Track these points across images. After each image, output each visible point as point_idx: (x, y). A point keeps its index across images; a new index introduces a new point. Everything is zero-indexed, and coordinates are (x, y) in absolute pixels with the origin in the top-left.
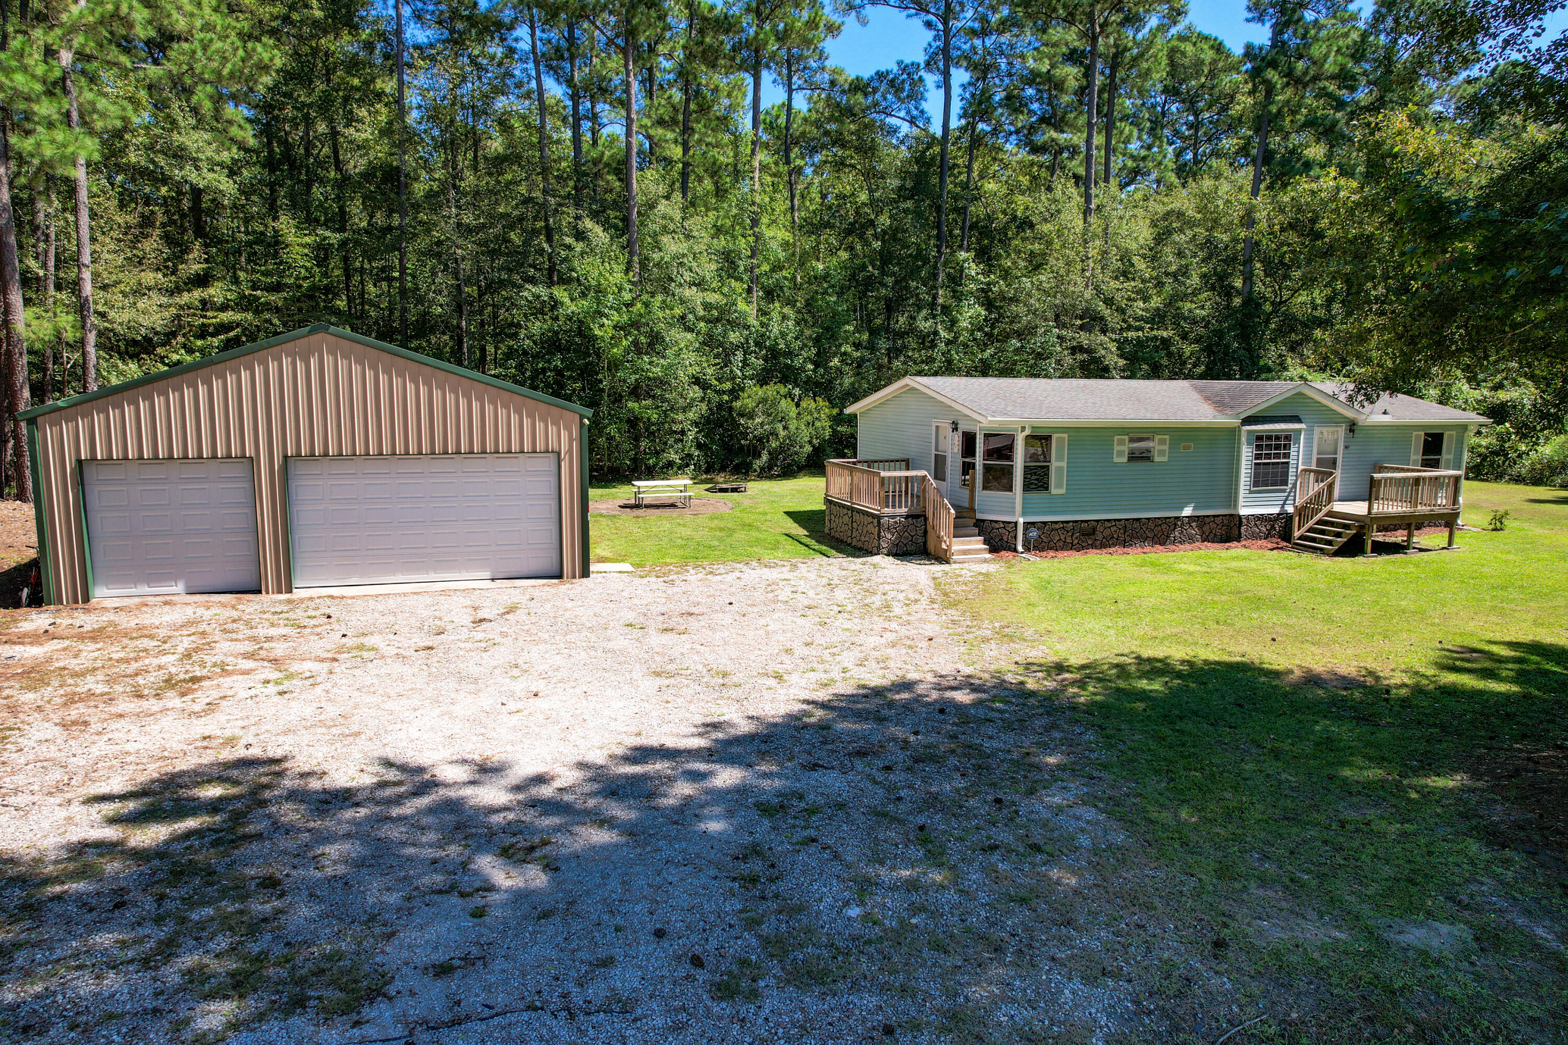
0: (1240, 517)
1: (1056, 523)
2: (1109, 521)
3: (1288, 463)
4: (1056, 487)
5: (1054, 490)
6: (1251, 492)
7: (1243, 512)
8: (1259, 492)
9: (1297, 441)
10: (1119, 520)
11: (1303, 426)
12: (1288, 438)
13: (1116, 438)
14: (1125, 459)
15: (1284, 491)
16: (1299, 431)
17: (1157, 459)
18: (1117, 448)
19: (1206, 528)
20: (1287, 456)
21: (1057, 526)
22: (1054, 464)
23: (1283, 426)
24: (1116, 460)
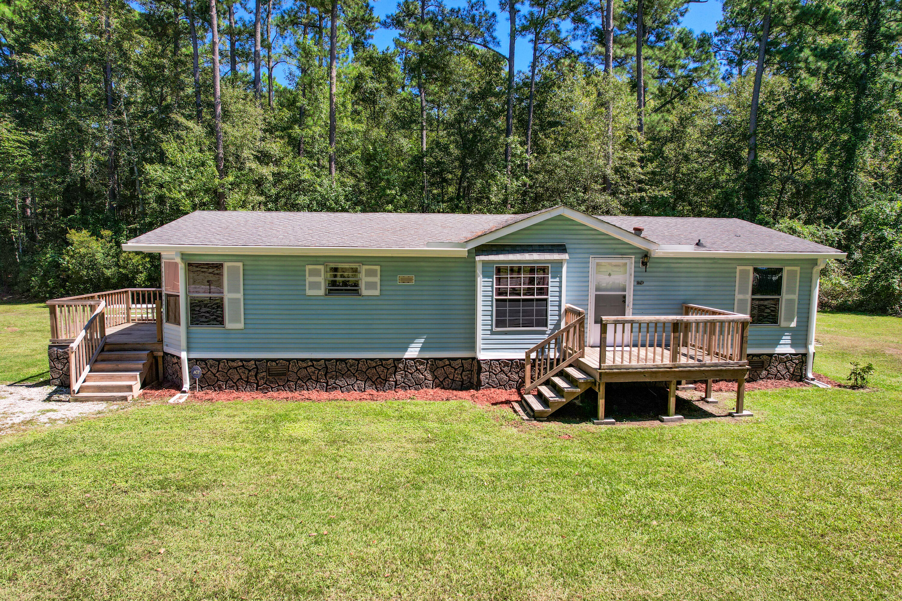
0: (479, 361)
1: (233, 360)
2: (303, 360)
3: (546, 300)
4: (231, 321)
5: (229, 325)
6: (493, 333)
7: (482, 355)
8: (506, 333)
9: (558, 274)
10: (318, 360)
11: (566, 256)
12: (544, 270)
13: (308, 267)
14: (321, 292)
15: (543, 333)
16: (560, 263)
17: (365, 292)
18: (309, 279)
19: (439, 372)
20: (543, 291)
21: (235, 364)
22: (228, 296)
23: (536, 256)
24: (309, 292)
